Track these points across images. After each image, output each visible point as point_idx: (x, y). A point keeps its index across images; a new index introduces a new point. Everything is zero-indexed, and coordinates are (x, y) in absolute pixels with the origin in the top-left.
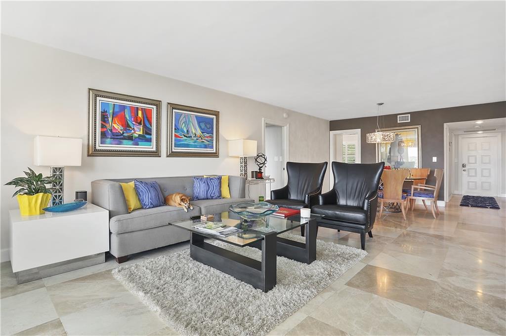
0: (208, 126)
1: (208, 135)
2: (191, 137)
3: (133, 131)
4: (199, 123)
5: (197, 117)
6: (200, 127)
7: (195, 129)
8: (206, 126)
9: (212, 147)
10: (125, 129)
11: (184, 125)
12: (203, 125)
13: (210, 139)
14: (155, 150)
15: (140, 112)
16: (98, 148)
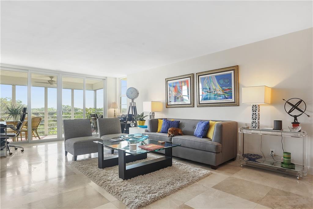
0: (226, 81)
1: (226, 88)
2: (212, 92)
3: (180, 94)
4: (218, 81)
5: (216, 76)
6: (219, 83)
7: (215, 85)
8: (224, 81)
9: (231, 98)
10: (177, 94)
11: (207, 84)
12: (222, 82)
13: (229, 91)
14: (190, 103)
15: (183, 83)
16: (168, 104)
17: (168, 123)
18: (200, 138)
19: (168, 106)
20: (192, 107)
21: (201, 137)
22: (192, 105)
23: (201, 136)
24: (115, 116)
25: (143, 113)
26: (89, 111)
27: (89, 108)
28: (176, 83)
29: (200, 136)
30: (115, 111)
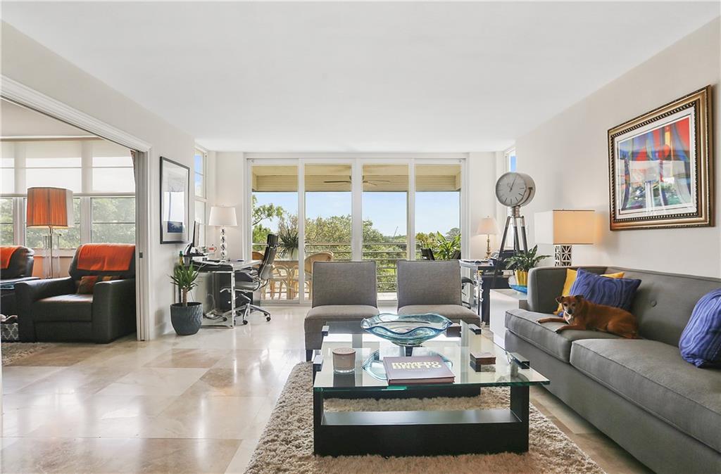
14: (695, 210)
15: (667, 135)
16: (618, 217)
17: (588, 284)
18: (694, 364)
19: (615, 224)
20: (706, 226)
21: (699, 362)
22: (703, 219)
23: (701, 357)
24: (488, 254)
25: (536, 247)
26: (430, 240)
27: (428, 234)
28: (643, 138)
29: (694, 356)
30: (488, 241)
